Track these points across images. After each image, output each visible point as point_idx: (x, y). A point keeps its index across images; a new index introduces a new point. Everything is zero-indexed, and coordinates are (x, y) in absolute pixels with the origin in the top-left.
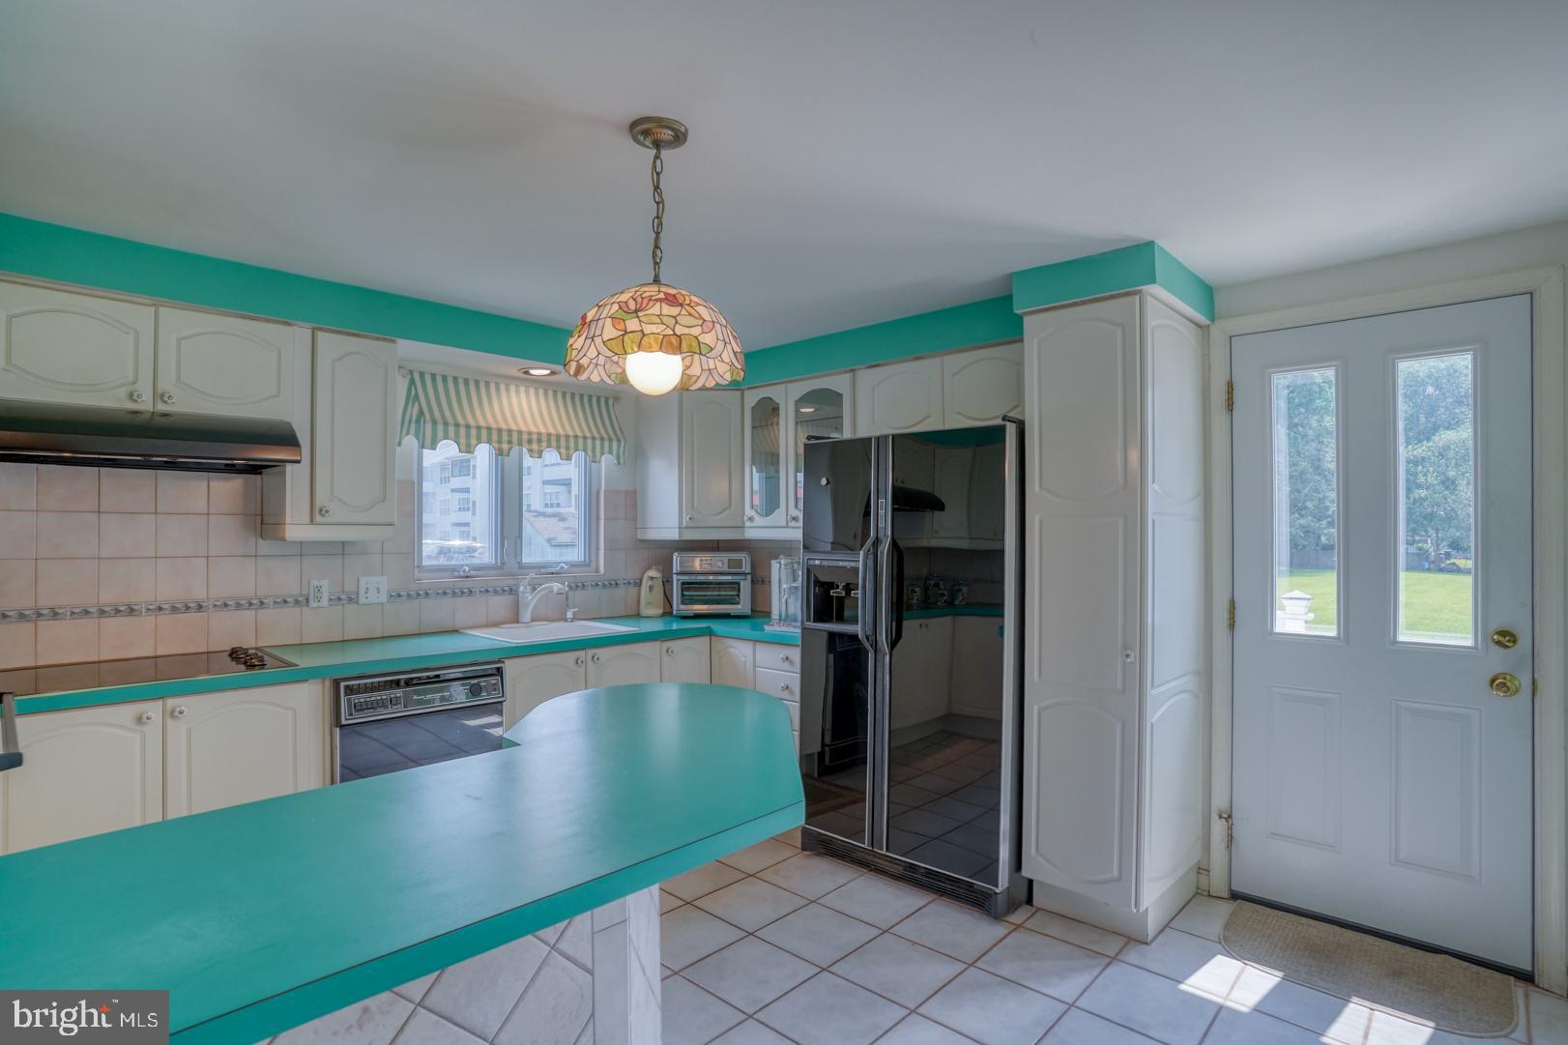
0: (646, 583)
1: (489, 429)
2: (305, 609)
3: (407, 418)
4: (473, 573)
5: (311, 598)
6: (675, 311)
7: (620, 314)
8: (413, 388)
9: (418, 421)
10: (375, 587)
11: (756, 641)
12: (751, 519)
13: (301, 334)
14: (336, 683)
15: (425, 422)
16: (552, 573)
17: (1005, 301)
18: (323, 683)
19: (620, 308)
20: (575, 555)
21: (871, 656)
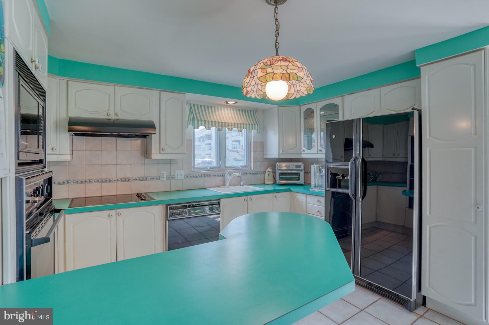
0: (267, 173)
1: (215, 122)
2: (159, 181)
3: (189, 119)
4: (211, 169)
5: (161, 178)
6: (287, 64)
7: (265, 67)
8: (191, 109)
9: (193, 120)
10: (180, 174)
11: (307, 194)
12: (304, 151)
13: (156, 93)
14: (167, 206)
15: (195, 120)
16: (236, 170)
17: (413, 62)
18: (163, 206)
19: (264, 64)
20: (243, 163)
21: (354, 202)
